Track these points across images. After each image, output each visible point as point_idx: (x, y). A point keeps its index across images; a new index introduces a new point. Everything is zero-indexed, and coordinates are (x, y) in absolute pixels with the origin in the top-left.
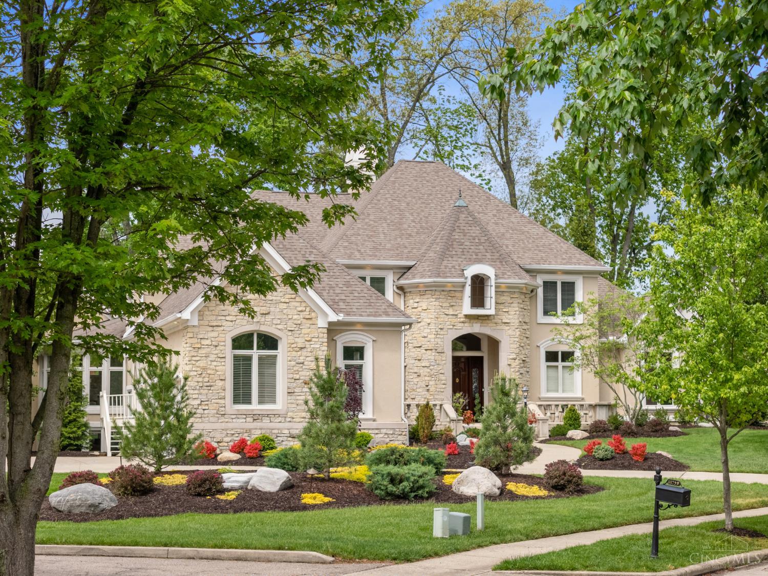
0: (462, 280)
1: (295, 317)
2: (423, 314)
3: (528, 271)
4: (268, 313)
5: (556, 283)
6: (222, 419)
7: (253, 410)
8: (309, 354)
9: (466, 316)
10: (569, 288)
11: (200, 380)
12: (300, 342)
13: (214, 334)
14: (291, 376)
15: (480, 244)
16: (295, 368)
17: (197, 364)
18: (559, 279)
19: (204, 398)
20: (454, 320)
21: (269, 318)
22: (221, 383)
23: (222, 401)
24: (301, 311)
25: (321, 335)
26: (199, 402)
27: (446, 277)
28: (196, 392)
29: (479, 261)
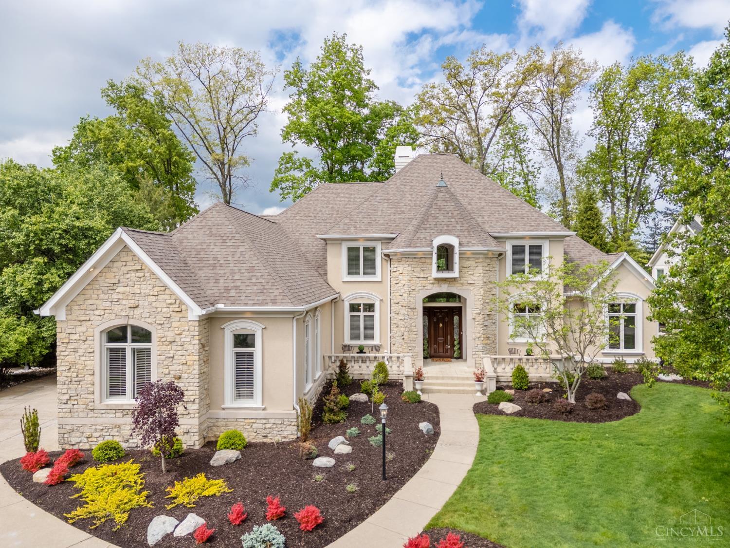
0: (429, 249)
1: (164, 310)
2: (400, 277)
3: (495, 238)
4: (137, 307)
5: (524, 246)
6: (91, 414)
7: (122, 405)
8: (179, 348)
9: (435, 279)
10: (536, 250)
11: (69, 375)
12: (170, 336)
13: (83, 329)
14: (161, 370)
15: (452, 217)
16: (165, 363)
17: (66, 359)
18: (527, 243)
19: (73, 393)
20: (424, 282)
21: (137, 311)
22: (89, 378)
23: (91, 396)
24: (171, 304)
25: (192, 328)
26: (67, 397)
27: (416, 247)
28: (65, 387)
29: (448, 232)
